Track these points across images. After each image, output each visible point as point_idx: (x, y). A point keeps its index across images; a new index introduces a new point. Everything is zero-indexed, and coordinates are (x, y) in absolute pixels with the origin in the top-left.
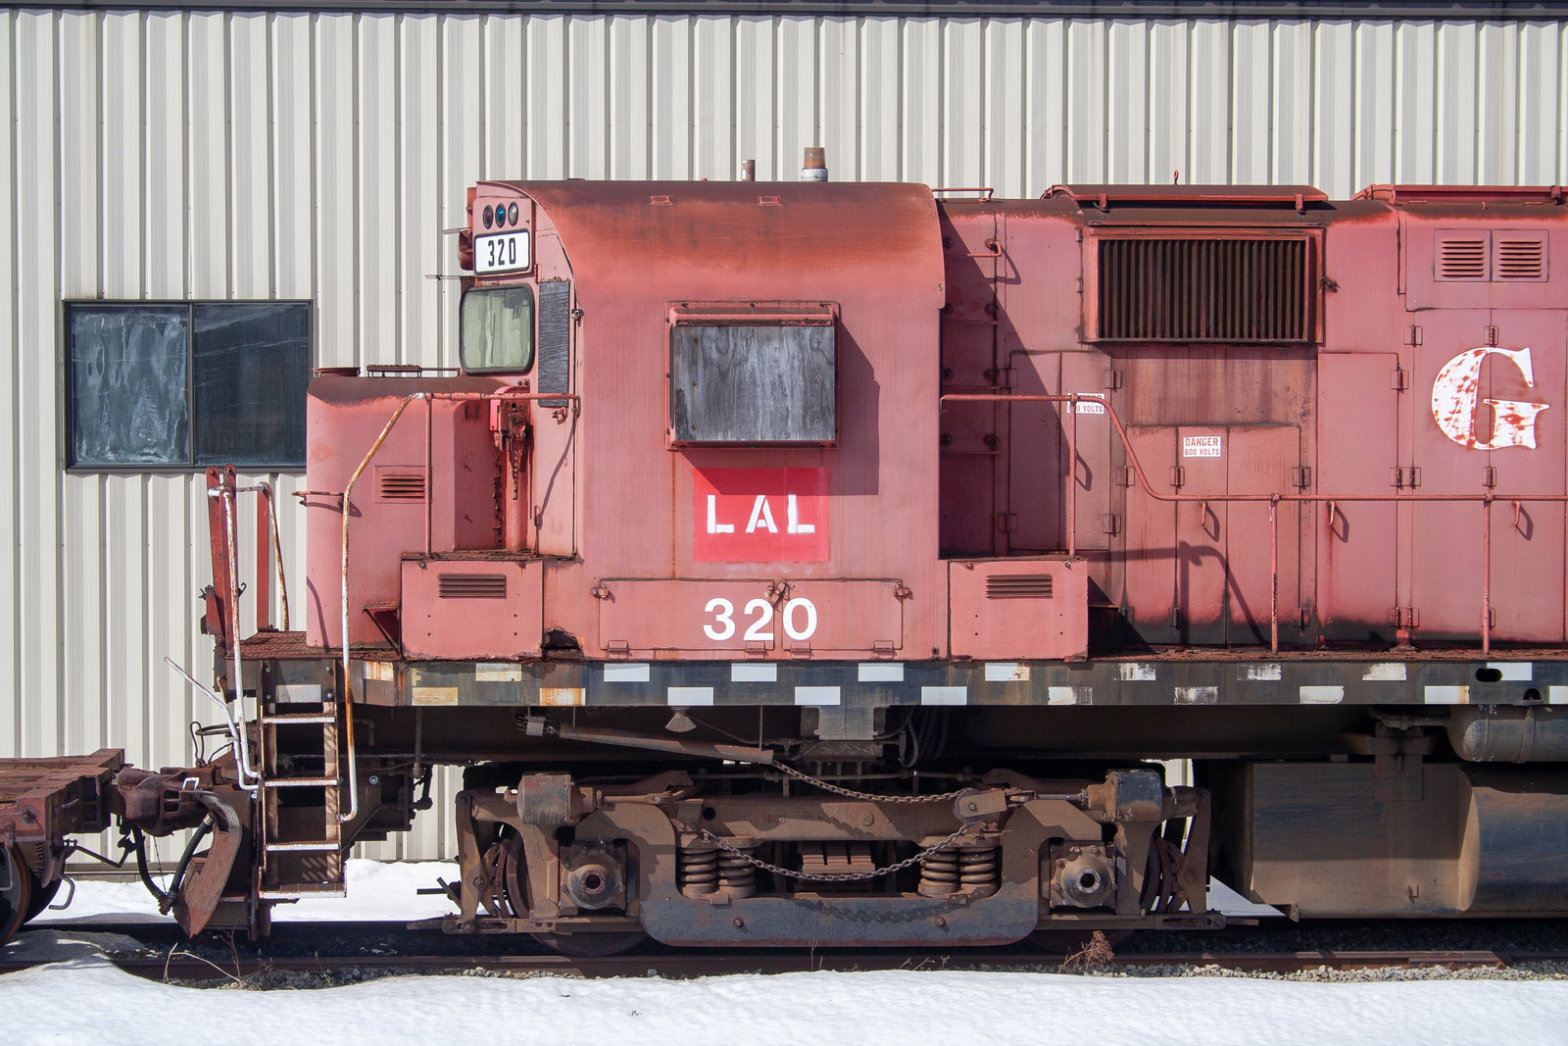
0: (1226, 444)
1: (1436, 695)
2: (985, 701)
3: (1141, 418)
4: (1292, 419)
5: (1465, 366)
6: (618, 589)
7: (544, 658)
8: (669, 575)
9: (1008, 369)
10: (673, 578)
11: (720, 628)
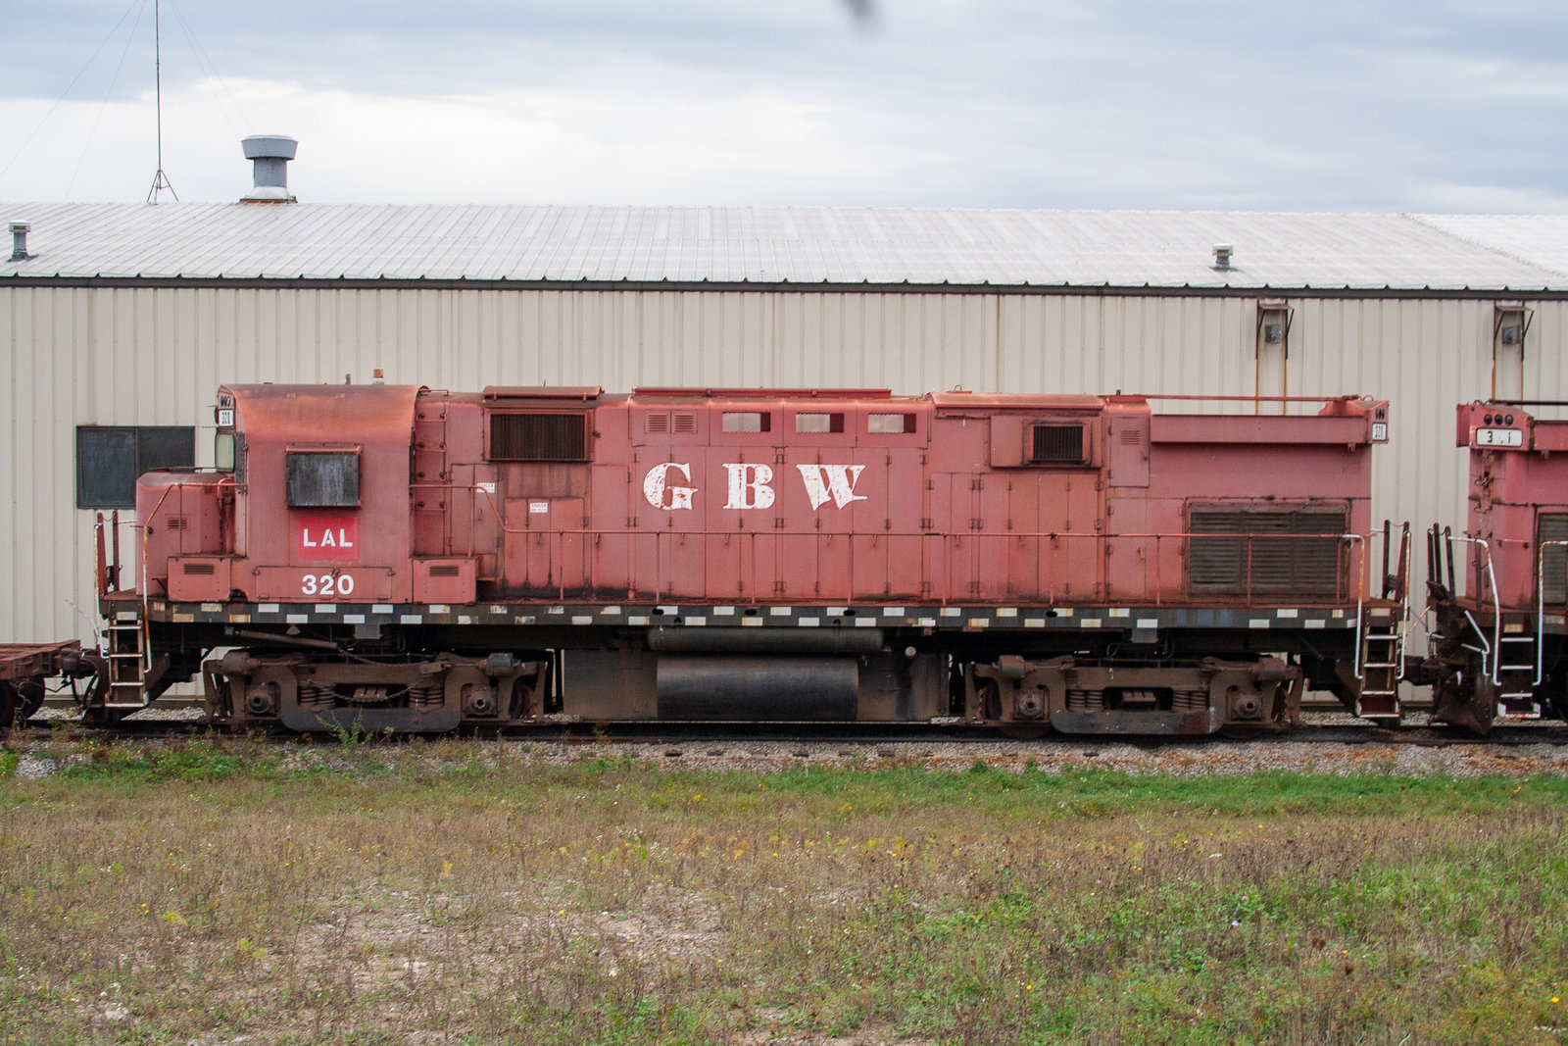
0: (550, 506)
1: (634, 621)
2: (430, 622)
3: (510, 494)
4: (580, 495)
5: (659, 472)
6: (264, 571)
7: (231, 602)
8: (286, 565)
9: (451, 472)
10: (288, 566)
11: (310, 588)
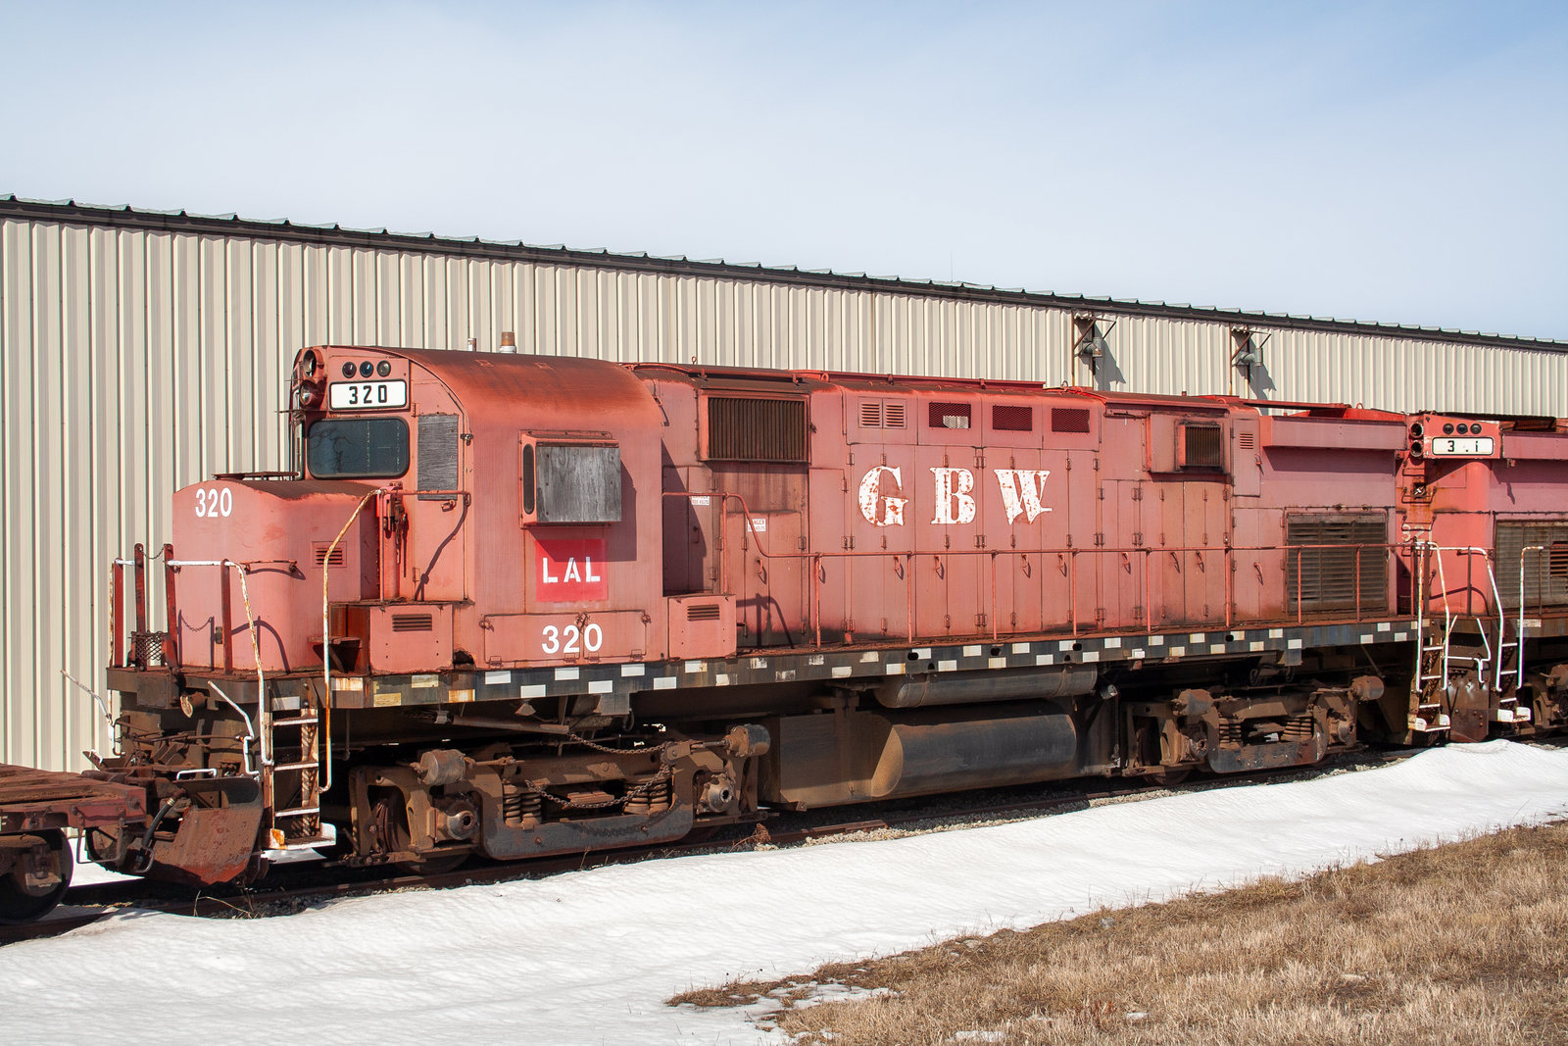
0: (768, 523)
1: (891, 669)
2: (686, 686)
4: (797, 509)
6: (495, 622)
7: (453, 670)
8: (523, 611)
10: (525, 614)
11: (551, 645)
